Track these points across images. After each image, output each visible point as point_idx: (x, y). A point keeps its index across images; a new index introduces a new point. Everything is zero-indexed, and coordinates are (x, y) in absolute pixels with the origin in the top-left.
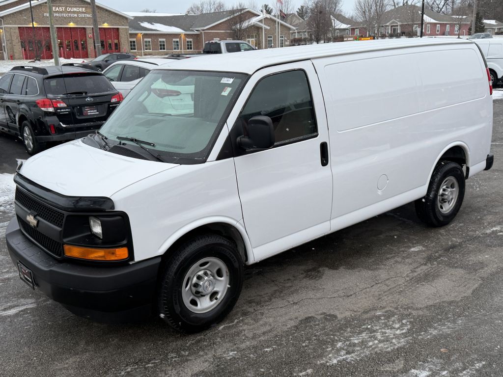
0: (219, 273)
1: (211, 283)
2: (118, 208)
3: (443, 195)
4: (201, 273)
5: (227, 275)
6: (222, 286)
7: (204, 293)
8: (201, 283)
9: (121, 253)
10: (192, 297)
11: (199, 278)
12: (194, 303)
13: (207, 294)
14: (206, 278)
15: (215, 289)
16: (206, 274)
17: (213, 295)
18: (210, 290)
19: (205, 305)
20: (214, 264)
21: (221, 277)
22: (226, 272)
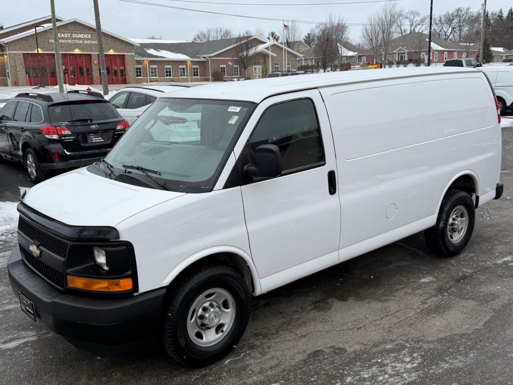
0: (226, 305)
1: (217, 315)
2: (123, 238)
3: (452, 224)
4: (207, 305)
5: (233, 307)
6: (228, 318)
7: (210, 325)
8: (207, 315)
9: (126, 284)
10: (197, 330)
11: (205, 309)
12: (199, 336)
13: (213, 327)
14: (212, 310)
15: (221, 322)
16: (211, 305)
17: (219, 328)
18: (216, 322)
19: (211, 338)
20: (220, 295)
21: (228, 308)
22: (233, 304)
